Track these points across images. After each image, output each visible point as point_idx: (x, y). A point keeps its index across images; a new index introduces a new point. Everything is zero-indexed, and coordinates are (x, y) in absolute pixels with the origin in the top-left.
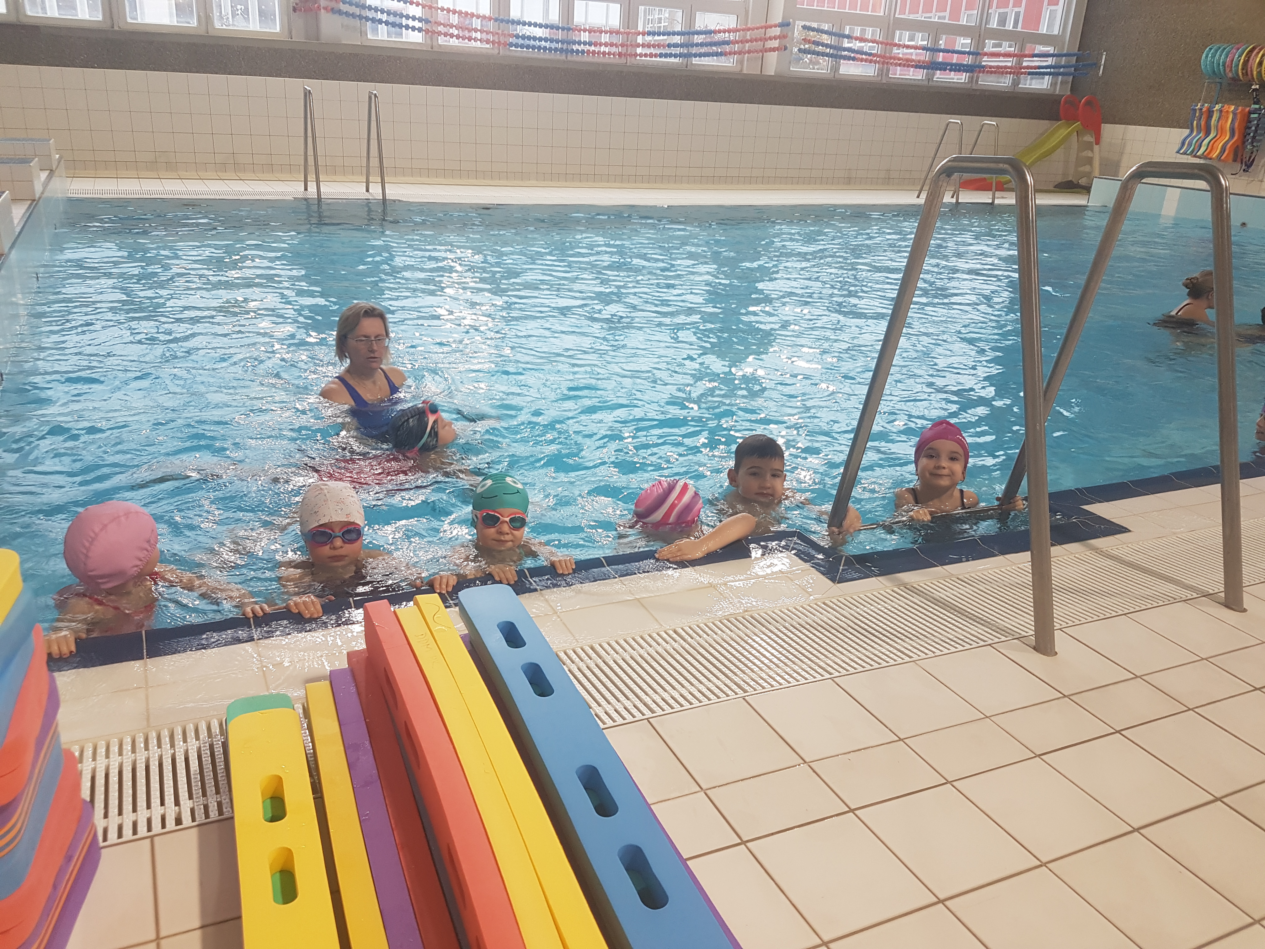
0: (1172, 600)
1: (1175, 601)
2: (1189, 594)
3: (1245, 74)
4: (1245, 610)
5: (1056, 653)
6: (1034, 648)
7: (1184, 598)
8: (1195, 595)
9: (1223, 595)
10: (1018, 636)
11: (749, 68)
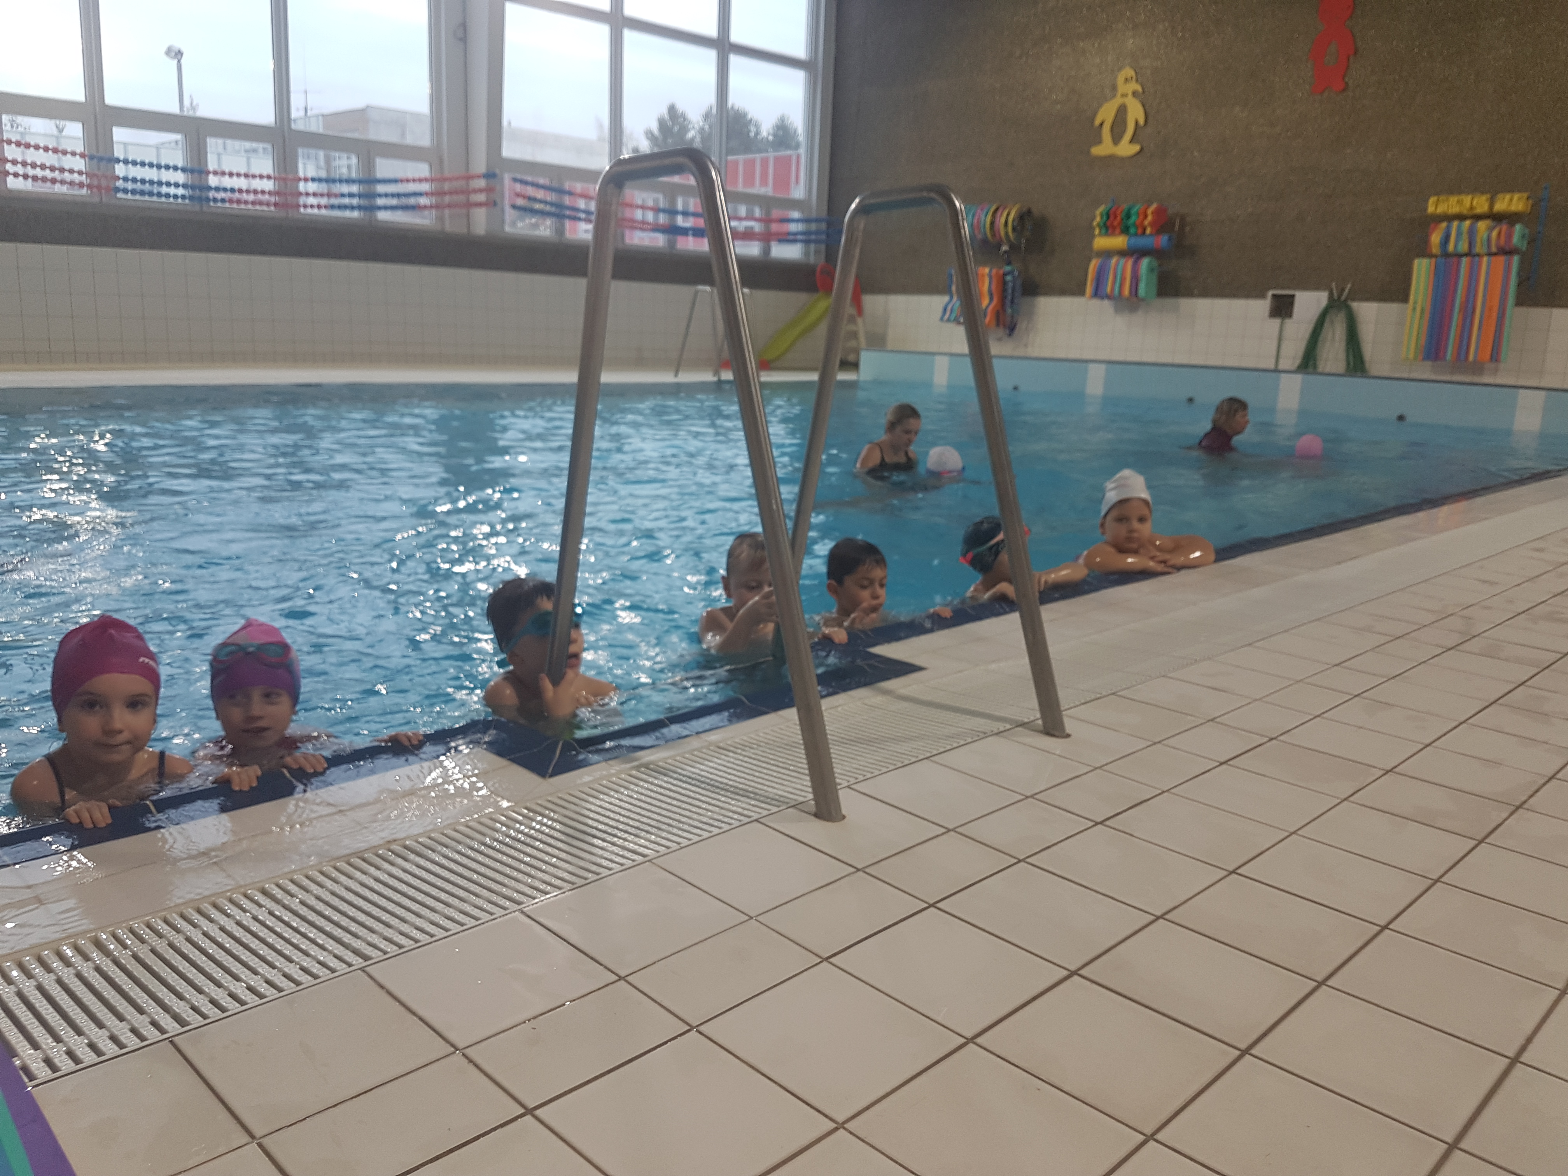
0: (982, 735)
1: (986, 735)
2: (1002, 726)
3: (994, 235)
4: (1068, 736)
5: (844, 817)
6: (816, 815)
7: (996, 731)
8: (1008, 726)
9: (1040, 722)
10: (793, 803)
11: (452, 226)
